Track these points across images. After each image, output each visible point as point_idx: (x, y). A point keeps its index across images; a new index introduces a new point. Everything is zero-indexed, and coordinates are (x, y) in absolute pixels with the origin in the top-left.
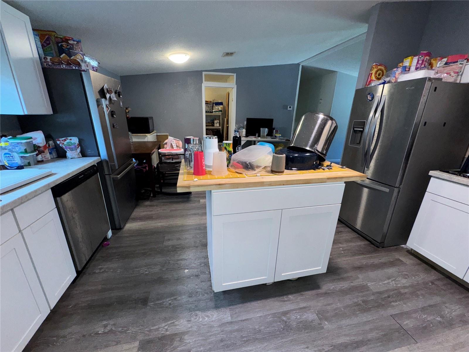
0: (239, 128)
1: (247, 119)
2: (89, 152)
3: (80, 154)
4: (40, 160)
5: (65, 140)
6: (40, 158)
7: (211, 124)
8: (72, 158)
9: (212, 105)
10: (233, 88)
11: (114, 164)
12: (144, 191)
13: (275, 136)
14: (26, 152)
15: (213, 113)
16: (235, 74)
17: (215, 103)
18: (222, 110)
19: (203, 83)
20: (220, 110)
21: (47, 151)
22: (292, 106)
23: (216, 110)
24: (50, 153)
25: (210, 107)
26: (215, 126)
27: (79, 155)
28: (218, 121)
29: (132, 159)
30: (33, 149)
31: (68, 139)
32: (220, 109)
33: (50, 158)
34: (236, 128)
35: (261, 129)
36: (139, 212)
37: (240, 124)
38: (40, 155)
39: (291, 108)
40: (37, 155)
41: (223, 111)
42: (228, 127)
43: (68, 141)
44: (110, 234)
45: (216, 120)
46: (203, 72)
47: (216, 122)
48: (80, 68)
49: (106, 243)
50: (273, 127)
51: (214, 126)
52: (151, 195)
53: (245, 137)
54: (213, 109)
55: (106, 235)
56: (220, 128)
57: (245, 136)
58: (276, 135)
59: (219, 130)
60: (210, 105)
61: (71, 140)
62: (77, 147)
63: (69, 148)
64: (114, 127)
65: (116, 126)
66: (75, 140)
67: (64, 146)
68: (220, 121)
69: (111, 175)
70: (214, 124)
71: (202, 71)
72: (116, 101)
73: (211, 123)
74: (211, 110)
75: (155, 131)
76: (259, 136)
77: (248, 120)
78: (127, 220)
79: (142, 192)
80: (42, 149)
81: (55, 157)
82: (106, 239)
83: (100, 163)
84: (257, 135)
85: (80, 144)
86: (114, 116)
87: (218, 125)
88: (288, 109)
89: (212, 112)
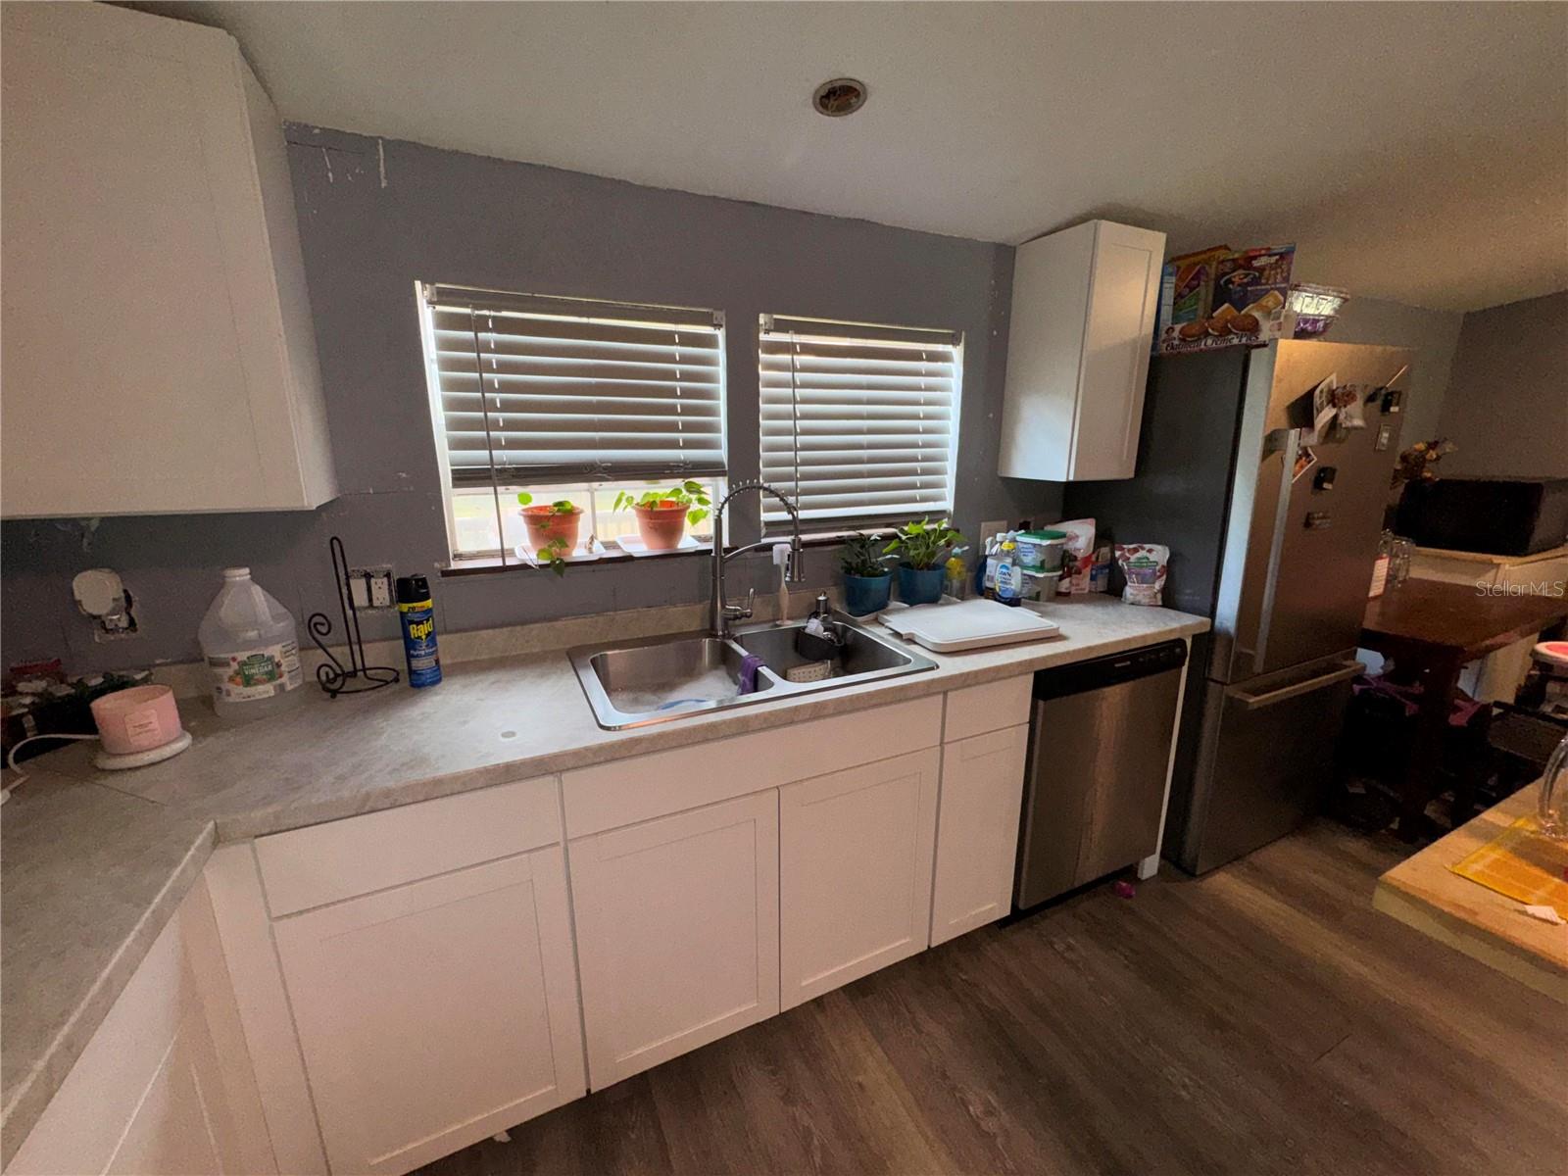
2: (1186, 595)
3: (1159, 596)
4: (1063, 590)
5: (1136, 550)
6: (1064, 586)
8: (1132, 604)
11: (1251, 652)
12: (1361, 790)
14: (1041, 567)
21: (1087, 572)
24: (1093, 578)
27: (1155, 597)
29: (1354, 648)
30: (1057, 562)
31: (1143, 549)
33: (1086, 591)
36: (1290, 856)
38: (1067, 580)
40: (1061, 578)
43: (1142, 553)
44: (1150, 866)
48: (1254, 338)
49: (1124, 884)
52: (1392, 822)
55: (1137, 864)
61: (1150, 551)
62: (1158, 574)
63: (1137, 574)
64: (1308, 524)
65: (1317, 522)
66: (1160, 554)
67: (1126, 567)
69: (1225, 687)
72: (1362, 428)
78: (1231, 857)
79: (1352, 790)
80: (1077, 564)
81: (1102, 590)
82: (1130, 872)
83: (1207, 640)
85: (1169, 568)
86: (1325, 485)
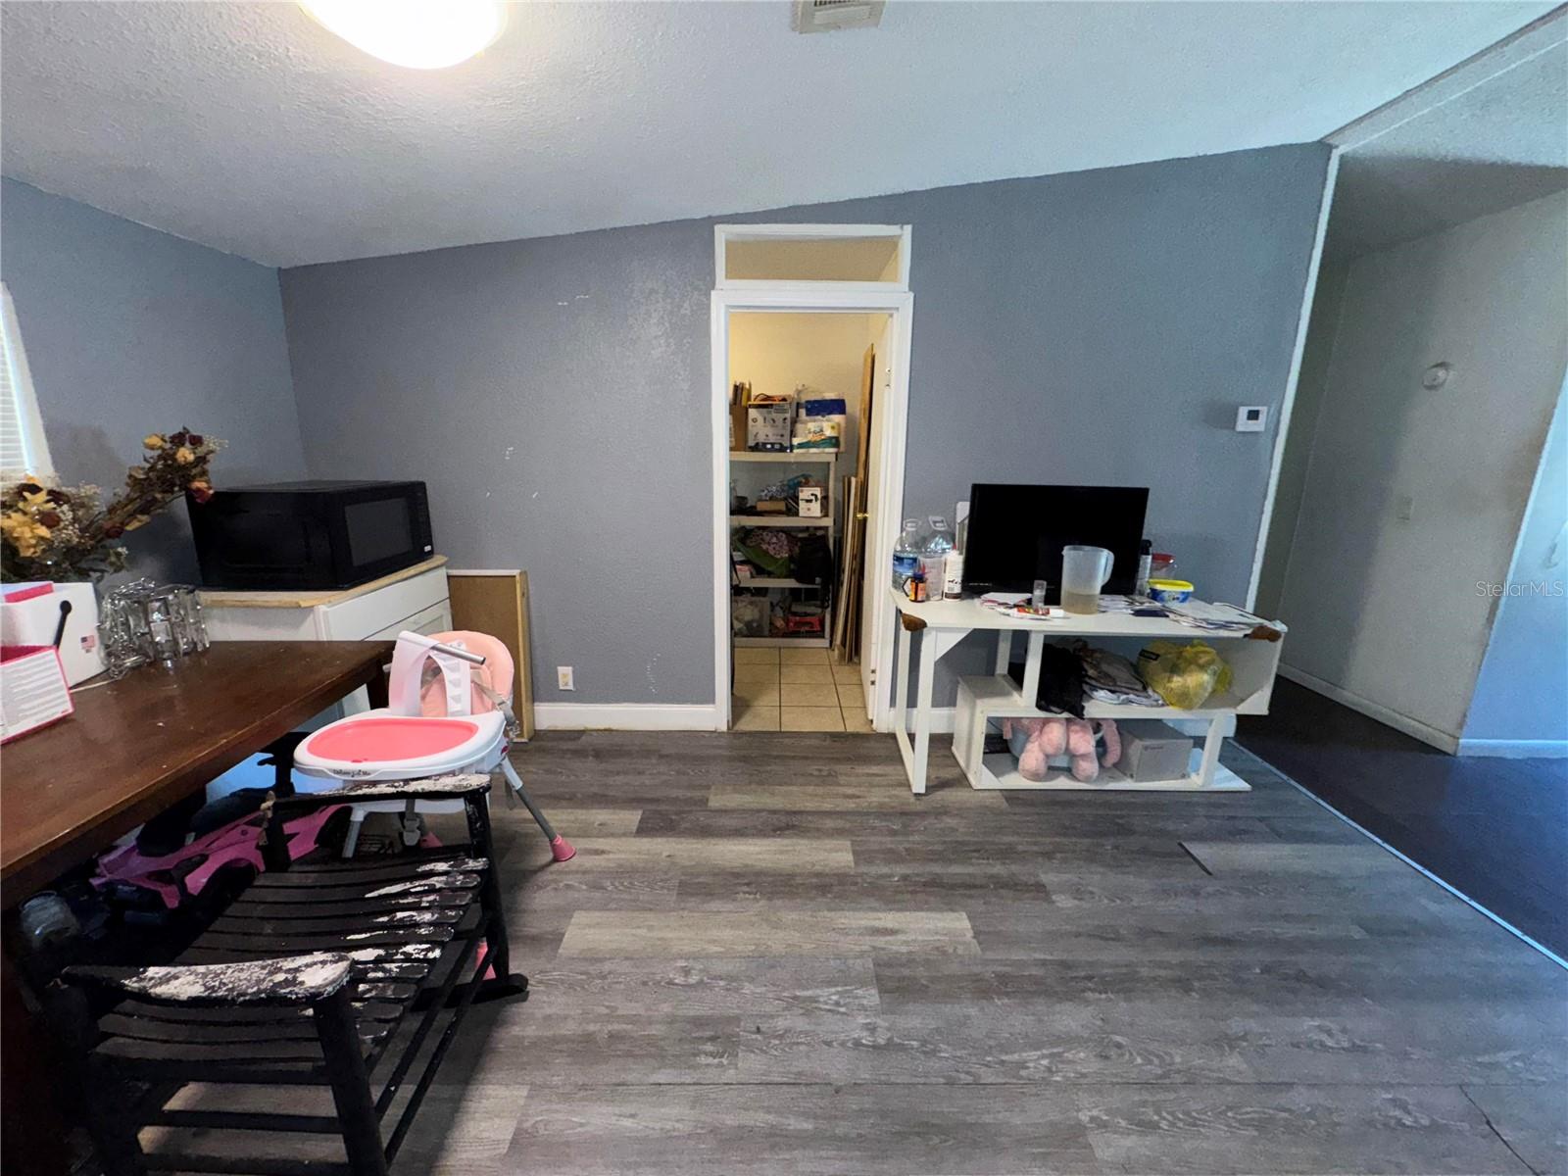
0: (921, 542)
1: (977, 489)
7: (782, 506)
9: (788, 415)
10: (890, 311)
13: (1155, 595)
15: (795, 451)
16: (908, 228)
17: (808, 402)
18: (837, 439)
19: (717, 286)
20: (831, 438)
22: (1263, 410)
23: (810, 437)
25: (779, 422)
26: (801, 514)
28: (818, 491)
32: (829, 433)
34: (901, 541)
35: (1068, 553)
37: (931, 518)
39: (1262, 417)
41: (842, 440)
42: (863, 525)
45: (807, 484)
46: (718, 228)
47: (805, 493)
50: (1144, 537)
51: (796, 514)
53: (956, 596)
54: (793, 434)
56: (828, 522)
57: (957, 589)
58: (1159, 587)
59: (820, 533)
60: (783, 416)
68: (826, 489)
70: (798, 504)
71: (711, 222)
73: (785, 499)
74: (787, 433)
75: (438, 559)
76: (1053, 598)
77: (982, 496)
84: (1039, 593)
87: (816, 509)
88: (1240, 428)
89: (792, 447)
